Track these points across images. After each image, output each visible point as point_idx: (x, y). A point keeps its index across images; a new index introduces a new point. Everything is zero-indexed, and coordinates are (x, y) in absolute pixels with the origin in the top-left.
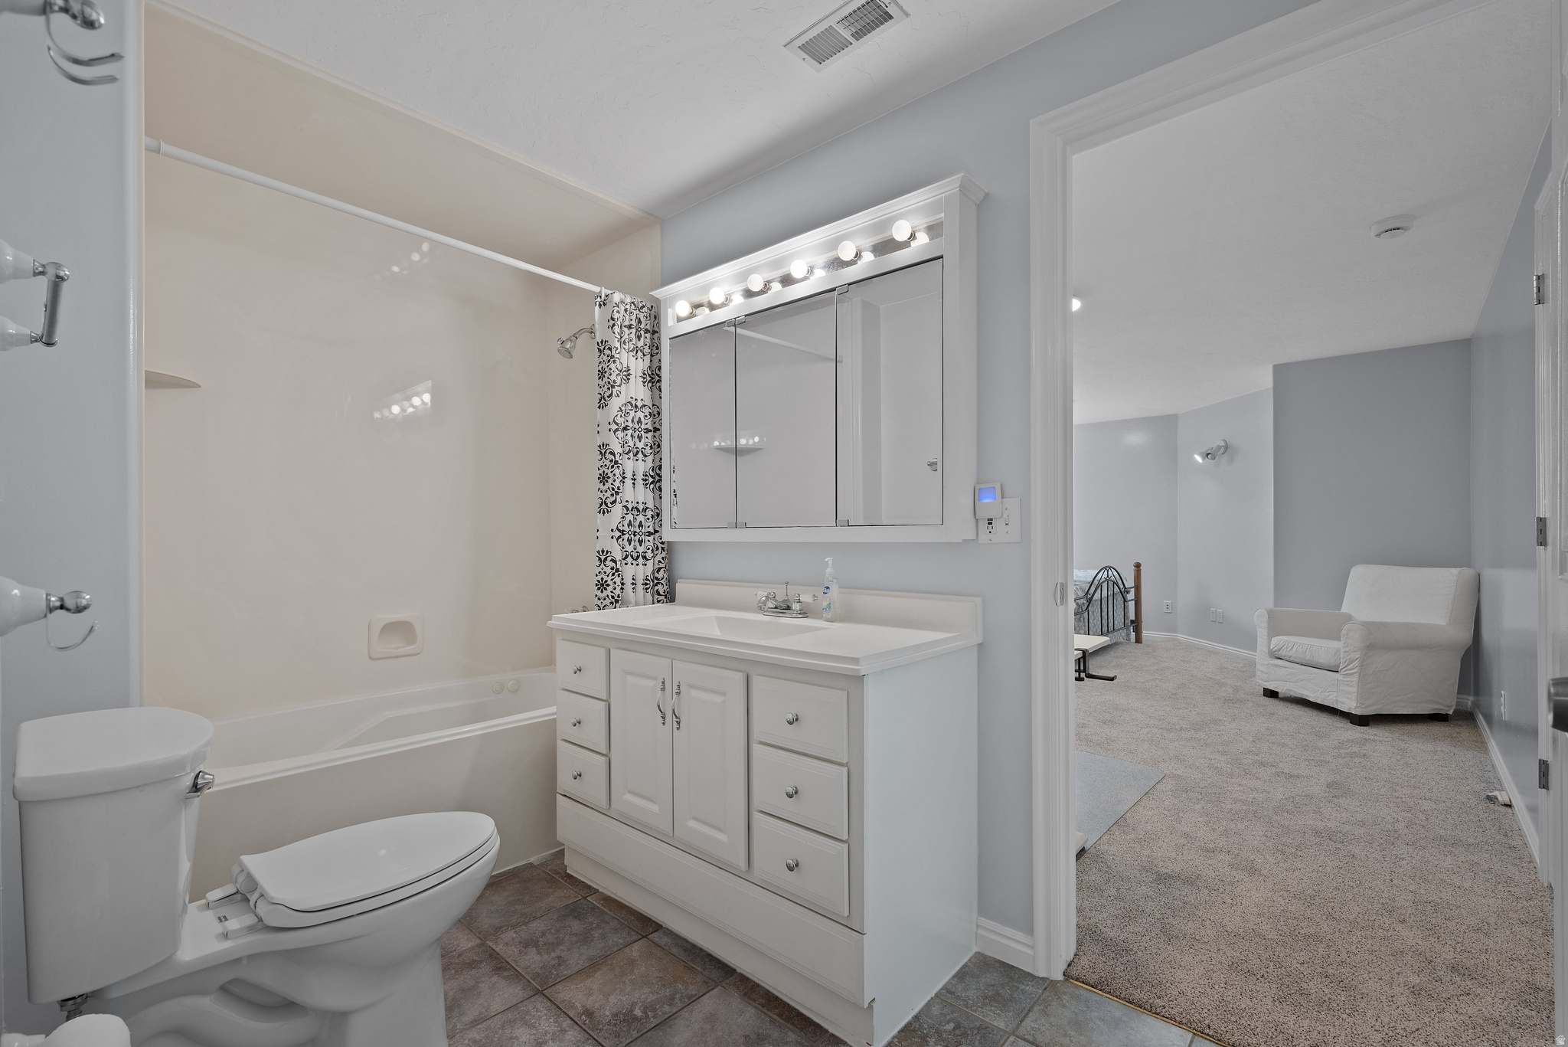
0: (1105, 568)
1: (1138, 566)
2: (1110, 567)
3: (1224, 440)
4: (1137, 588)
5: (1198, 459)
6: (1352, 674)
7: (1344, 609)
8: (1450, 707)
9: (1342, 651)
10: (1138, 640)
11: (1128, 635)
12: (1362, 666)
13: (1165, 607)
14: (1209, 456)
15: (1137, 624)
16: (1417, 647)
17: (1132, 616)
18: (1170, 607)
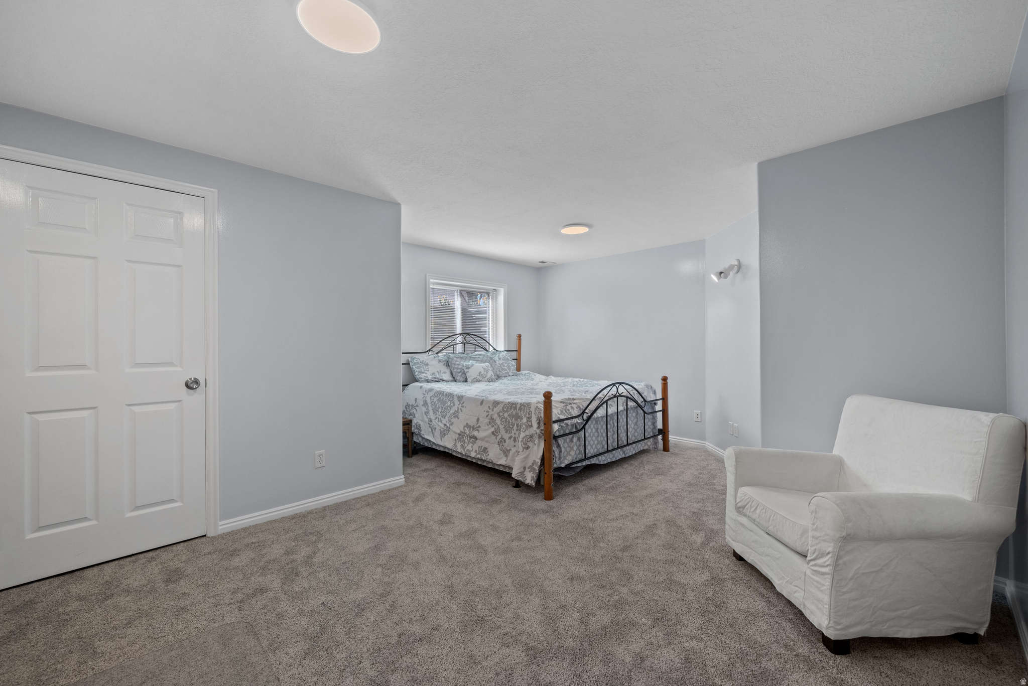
0: (614, 385)
1: (665, 379)
2: (620, 384)
3: (739, 261)
4: (665, 399)
5: (715, 278)
6: (823, 574)
7: (836, 452)
8: (982, 624)
9: (810, 534)
10: (666, 448)
11: (656, 443)
12: (836, 565)
13: (695, 416)
14: (722, 275)
15: (664, 432)
16: (925, 537)
17: (660, 425)
18: (699, 416)
